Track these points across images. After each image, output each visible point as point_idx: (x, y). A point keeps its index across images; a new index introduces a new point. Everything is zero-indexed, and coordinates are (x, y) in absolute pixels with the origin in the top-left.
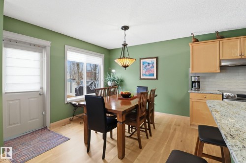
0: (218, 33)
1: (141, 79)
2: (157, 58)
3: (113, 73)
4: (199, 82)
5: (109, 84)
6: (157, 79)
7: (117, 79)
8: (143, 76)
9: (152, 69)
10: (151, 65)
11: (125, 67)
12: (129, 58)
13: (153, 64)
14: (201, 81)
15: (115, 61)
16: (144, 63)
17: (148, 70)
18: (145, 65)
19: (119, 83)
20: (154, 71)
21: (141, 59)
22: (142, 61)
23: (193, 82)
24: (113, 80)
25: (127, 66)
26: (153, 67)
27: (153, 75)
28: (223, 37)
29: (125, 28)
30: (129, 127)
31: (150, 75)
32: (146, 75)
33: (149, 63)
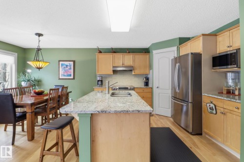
0: (112, 48)
1: (59, 79)
2: (74, 62)
3: (28, 73)
4: (102, 81)
5: (23, 84)
6: (74, 79)
7: (33, 79)
8: (62, 76)
9: (70, 70)
10: (69, 67)
11: (39, 68)
12: (43, 61)
13: (70, 66)
14: (103, 80)
15: (28, 62)
16: (62, 65)
17: (66, 71)
18: (63, 67)
19: (36, 83)
20: (71, 72)
21: (59, 61)
22: (61, 63)
23: (98, 81)
24: (28, 81)
25: (41, 68)
26: (71, 69)
27: (70, 75)
28: (115, 52)
29: (40, 35)
30: (42, 120)
31: (68, 76)
32: (64, 76)
33: (67, 66)
